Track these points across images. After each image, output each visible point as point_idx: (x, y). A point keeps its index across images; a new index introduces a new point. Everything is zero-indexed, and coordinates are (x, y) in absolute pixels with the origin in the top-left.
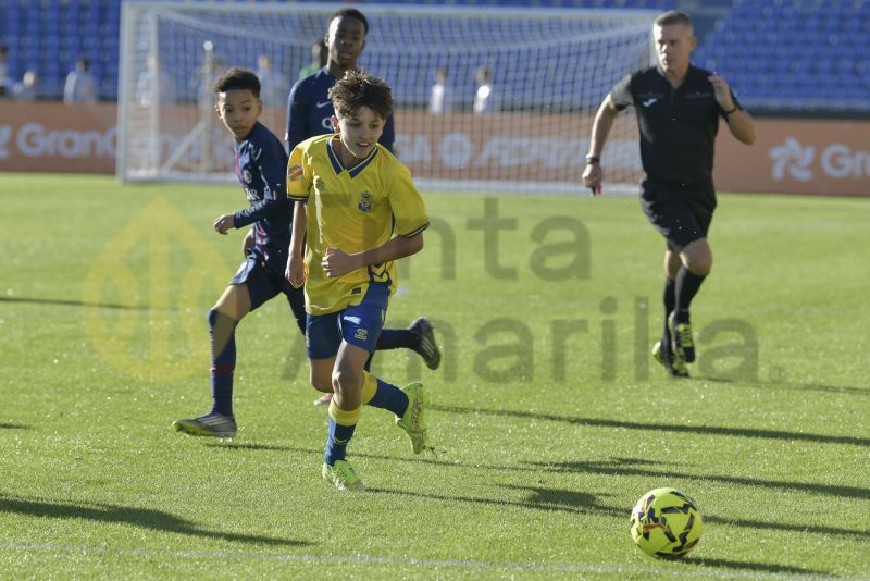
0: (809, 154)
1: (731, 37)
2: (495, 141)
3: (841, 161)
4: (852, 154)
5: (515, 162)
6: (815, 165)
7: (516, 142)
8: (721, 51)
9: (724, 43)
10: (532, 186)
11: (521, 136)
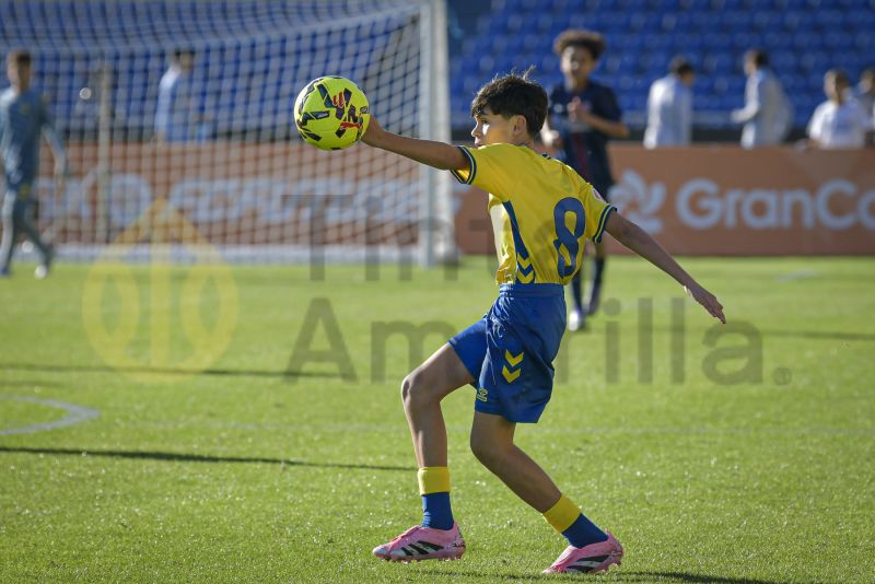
0: (658, 193)
1: (515, 21)
2: (189, 185)
3: (705, 203)
4: (721, 195)
5: (218, 214)
6: (667, 211)
7: (219, 185)
8: (500, 43)
9: (504, 30)
10: (245, 251)
11: (227, 176)
